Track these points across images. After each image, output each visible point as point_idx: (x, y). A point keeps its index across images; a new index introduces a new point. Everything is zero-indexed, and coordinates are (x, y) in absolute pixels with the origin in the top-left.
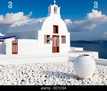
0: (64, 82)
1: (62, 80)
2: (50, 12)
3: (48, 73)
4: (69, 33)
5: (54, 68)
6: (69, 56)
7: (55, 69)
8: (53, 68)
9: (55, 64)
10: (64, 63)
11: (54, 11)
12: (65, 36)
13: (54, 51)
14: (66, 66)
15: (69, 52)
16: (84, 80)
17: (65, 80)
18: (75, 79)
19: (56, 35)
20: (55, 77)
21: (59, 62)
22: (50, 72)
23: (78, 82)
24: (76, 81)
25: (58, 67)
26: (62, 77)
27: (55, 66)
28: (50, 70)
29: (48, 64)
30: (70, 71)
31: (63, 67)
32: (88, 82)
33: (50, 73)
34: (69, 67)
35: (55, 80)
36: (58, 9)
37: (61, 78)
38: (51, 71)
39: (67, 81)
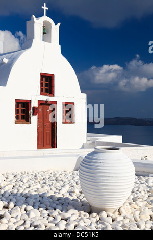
0: (51, 218)
1: (49, 215)
2: (33, 37)
3: (14, 199)
4: (85, 95)
5: (32, 186)
6: (77, 155)
7: (35, 188)
8: (29, 187)
9: (39, 175)
10: (64, 174)
11: (44, 33)
12: (74, 103)
13: (41, 144)
14: (65, 180)
15: (83, 147)
16: (104, 214)
17: (55, 213)
18: (82, 212)
19: (47, 101)
20: (30, 208)
21: (51, 171)
22: (19, 195)
23: (89, 218)
24: (85, 216)
25: (45, 183)
26: (49, 208)
27: (36, 181)
28: (21, 191)
29: (19, 176)
30: (74, 192)
31: (58, 185)
32: (114, 217)
33: (18, 198)
34: (74, 184)
35: (28, 215)
36: (55, 29)
37: (46, 210)
38: (21, 194)
39: (59, 218)
